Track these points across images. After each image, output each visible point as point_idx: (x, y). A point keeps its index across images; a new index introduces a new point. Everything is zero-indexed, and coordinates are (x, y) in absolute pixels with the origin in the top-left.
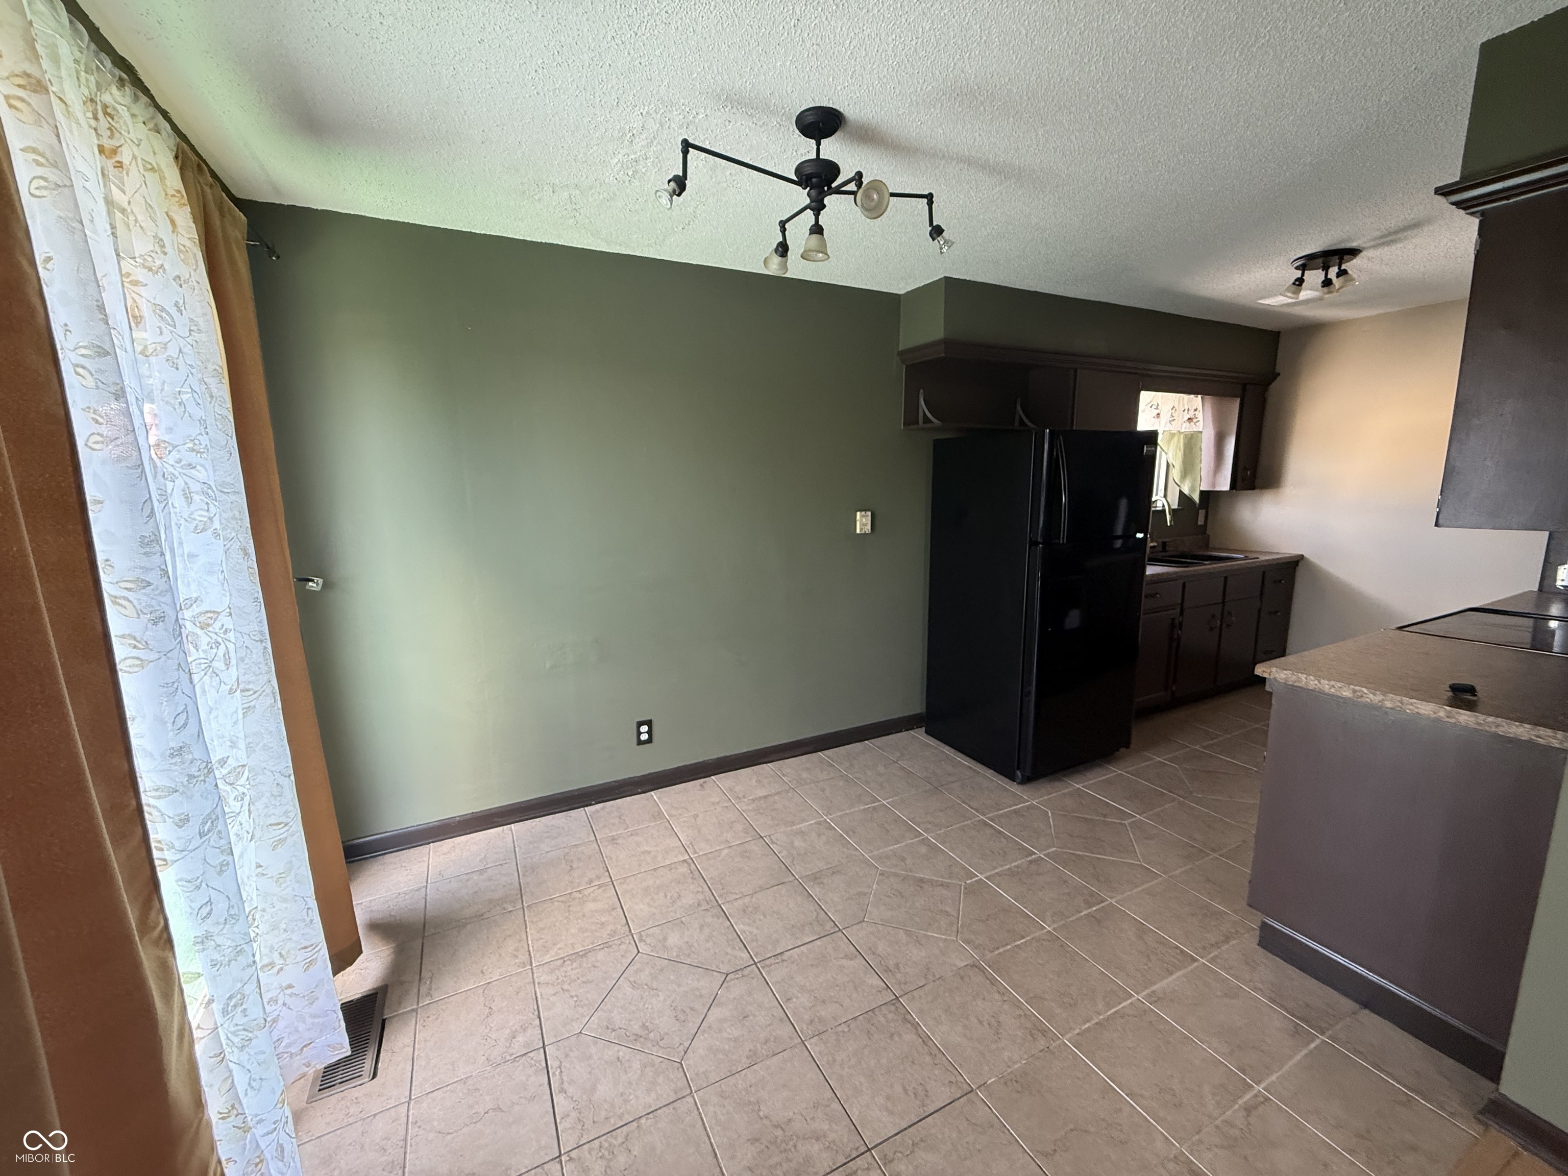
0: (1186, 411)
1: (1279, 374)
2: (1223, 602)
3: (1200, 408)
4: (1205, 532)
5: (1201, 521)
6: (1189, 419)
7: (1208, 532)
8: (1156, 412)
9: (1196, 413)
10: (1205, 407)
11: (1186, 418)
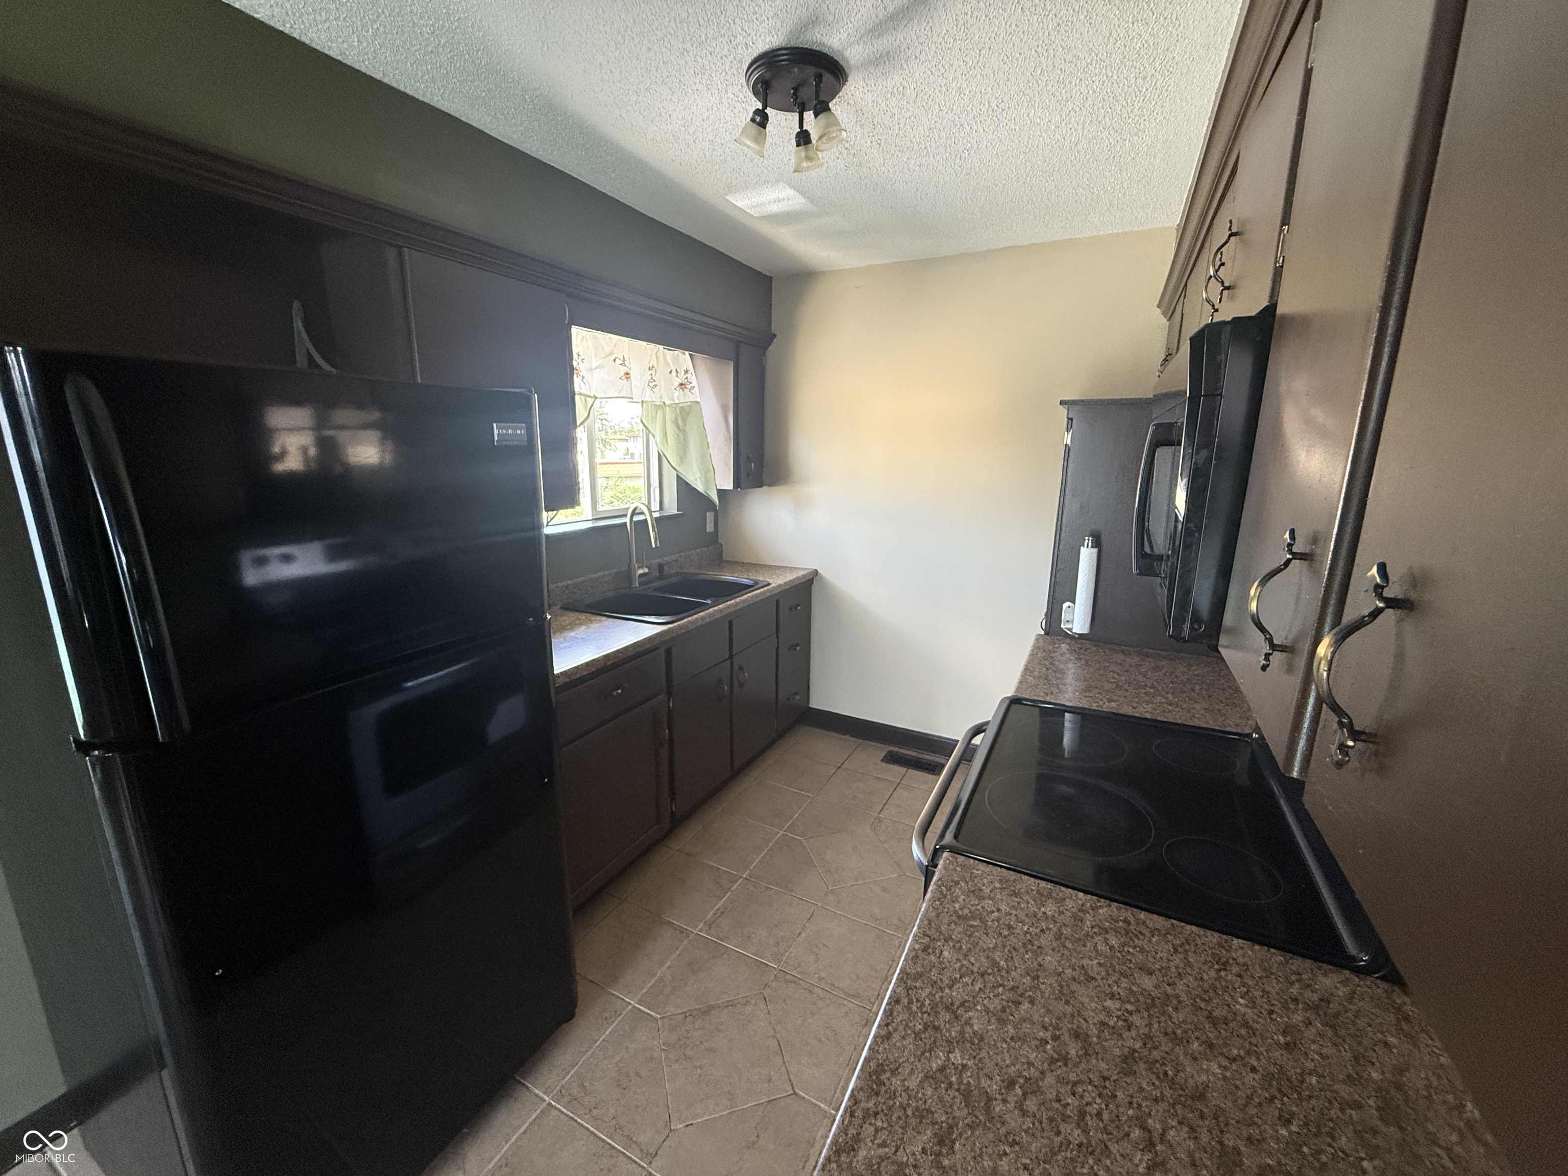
0: (674, 373)
1: (775, 336)
2: (731, 656)
3: (691, 369)
4: (716, 541)
5: (710, 528)
6: (681, 384)
7: (720, 541)
8: (623, 370)
9: (689, 375)
10: (698, 367)
11: (676, 384)
